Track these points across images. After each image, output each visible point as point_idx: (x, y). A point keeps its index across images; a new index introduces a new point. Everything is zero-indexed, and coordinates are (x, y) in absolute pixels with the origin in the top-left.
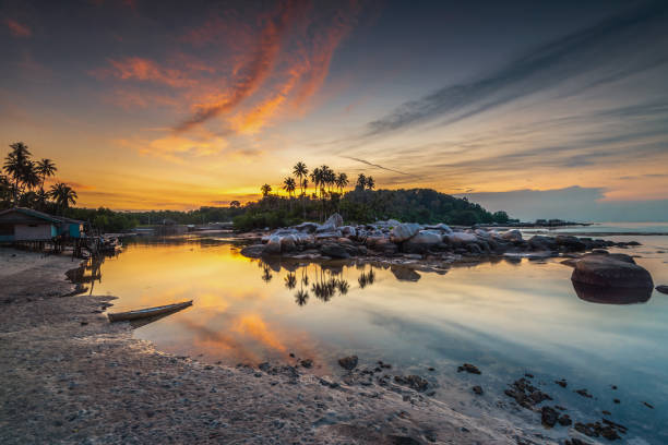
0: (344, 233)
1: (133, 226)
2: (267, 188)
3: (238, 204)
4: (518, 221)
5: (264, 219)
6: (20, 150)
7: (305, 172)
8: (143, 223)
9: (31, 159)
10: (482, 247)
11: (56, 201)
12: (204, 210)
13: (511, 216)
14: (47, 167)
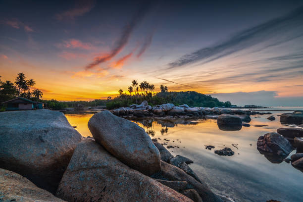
0: (147, 108)
1: (65, 107)
2: (121, 91)
3: (111, 98)
4: (236, 106)
5: (119, 104)
6: (21, 76)
7: (137, 84)
8: (69, 106)
9: (25, 79)
10: (199, 113)
11: (34, 96)
12: (96, 101)
13: (233, 104)
14: (31, 83)
